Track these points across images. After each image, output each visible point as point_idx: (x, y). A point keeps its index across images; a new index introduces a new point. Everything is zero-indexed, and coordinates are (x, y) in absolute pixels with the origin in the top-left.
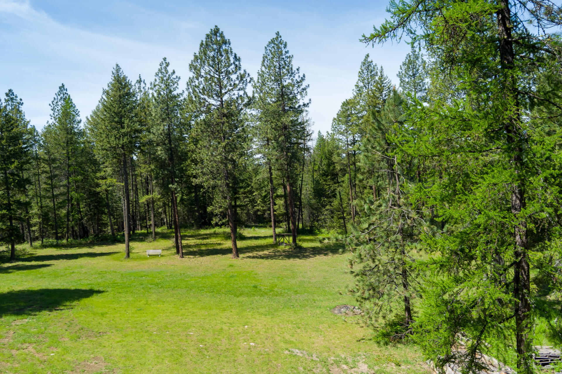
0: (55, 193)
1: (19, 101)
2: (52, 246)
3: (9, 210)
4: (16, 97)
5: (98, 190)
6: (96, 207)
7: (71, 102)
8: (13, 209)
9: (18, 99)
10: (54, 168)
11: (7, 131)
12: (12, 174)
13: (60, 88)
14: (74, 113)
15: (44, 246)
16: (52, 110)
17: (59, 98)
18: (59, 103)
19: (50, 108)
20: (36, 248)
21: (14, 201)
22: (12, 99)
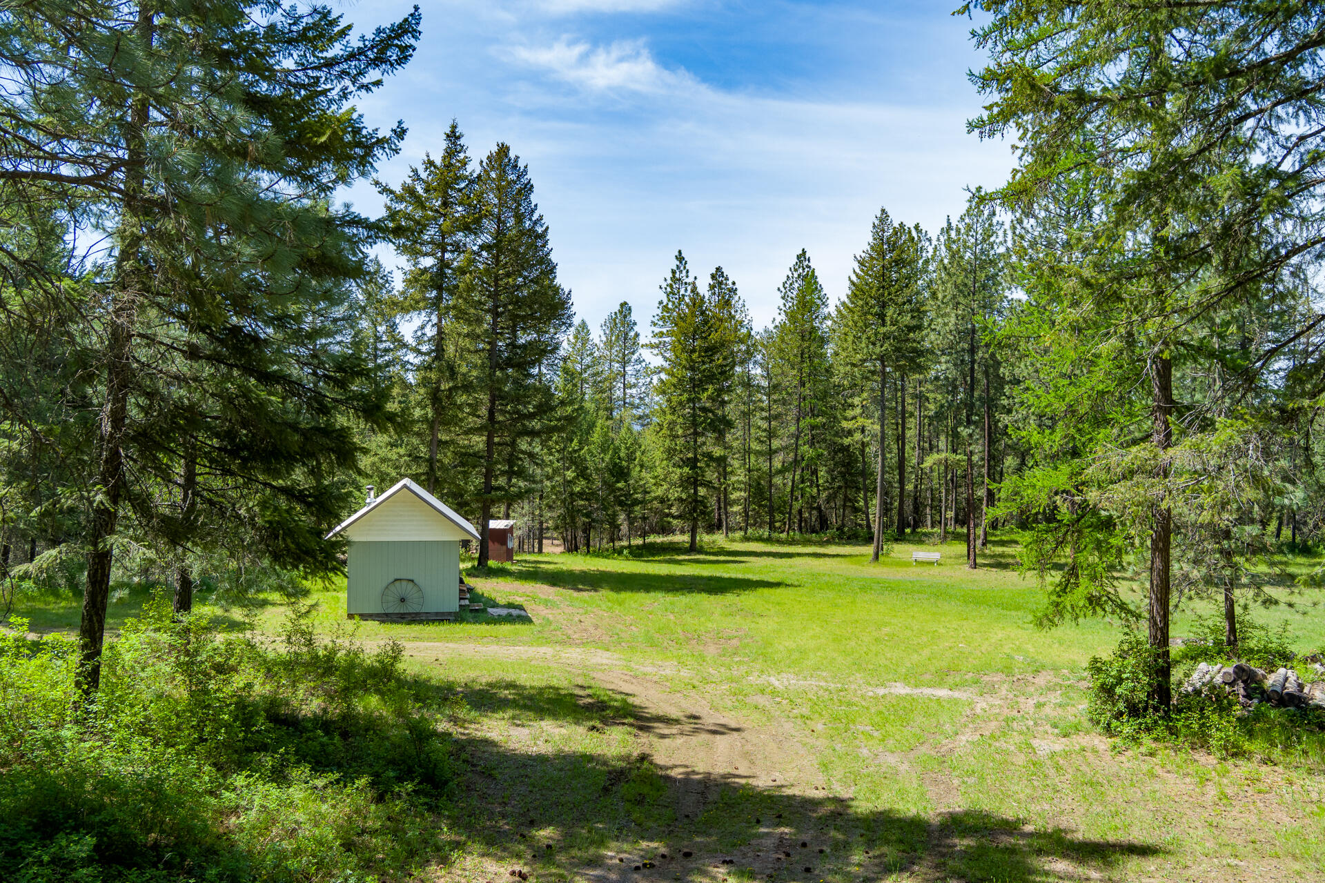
0: (774, 447)
1: (731, 286)
2: (760, 539)
3: (694, 467)
4: (727, 279)
5: (847, 441)
6: (843, 475)
7: (816, 282)
8: (700, 468)
9: (730, 282)
10: (775, 401)
11: (702, 338)
12: (704, 409)
13: (798, 257)
14: (819, 302)
15: (746, 539)
16: (783, 298)
17: (796, 275)
18: (796, 285)
19: (779, 295)
20: (733, 541)
21: (704, 455)
22: (720, 283)
